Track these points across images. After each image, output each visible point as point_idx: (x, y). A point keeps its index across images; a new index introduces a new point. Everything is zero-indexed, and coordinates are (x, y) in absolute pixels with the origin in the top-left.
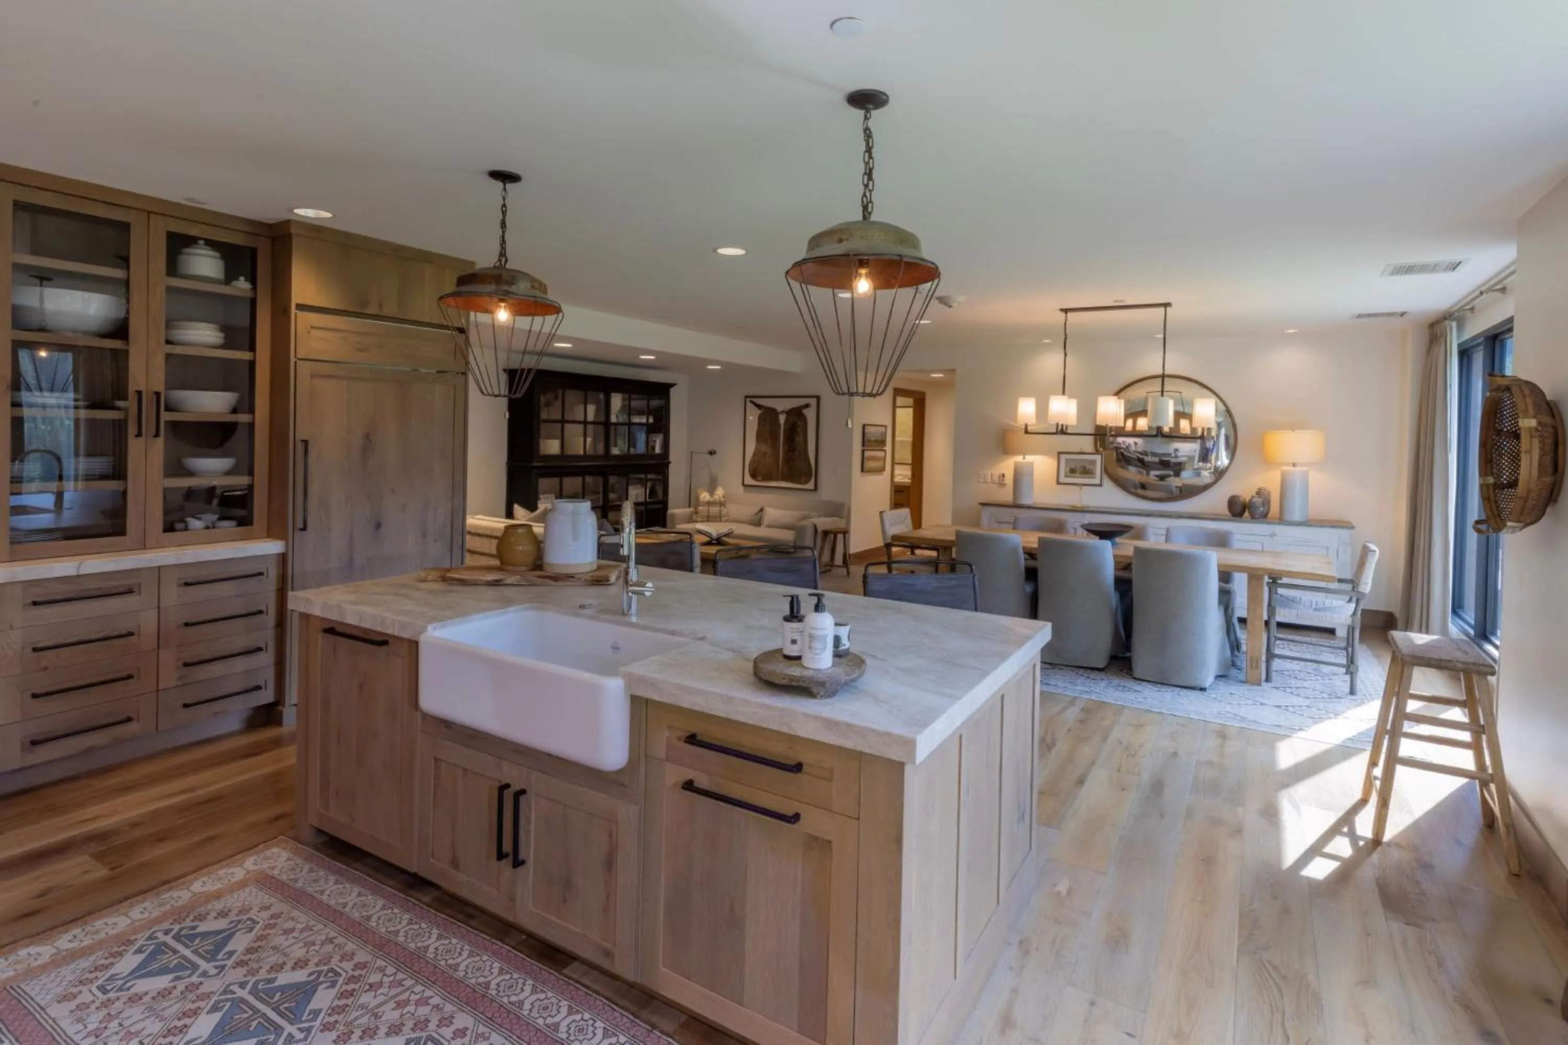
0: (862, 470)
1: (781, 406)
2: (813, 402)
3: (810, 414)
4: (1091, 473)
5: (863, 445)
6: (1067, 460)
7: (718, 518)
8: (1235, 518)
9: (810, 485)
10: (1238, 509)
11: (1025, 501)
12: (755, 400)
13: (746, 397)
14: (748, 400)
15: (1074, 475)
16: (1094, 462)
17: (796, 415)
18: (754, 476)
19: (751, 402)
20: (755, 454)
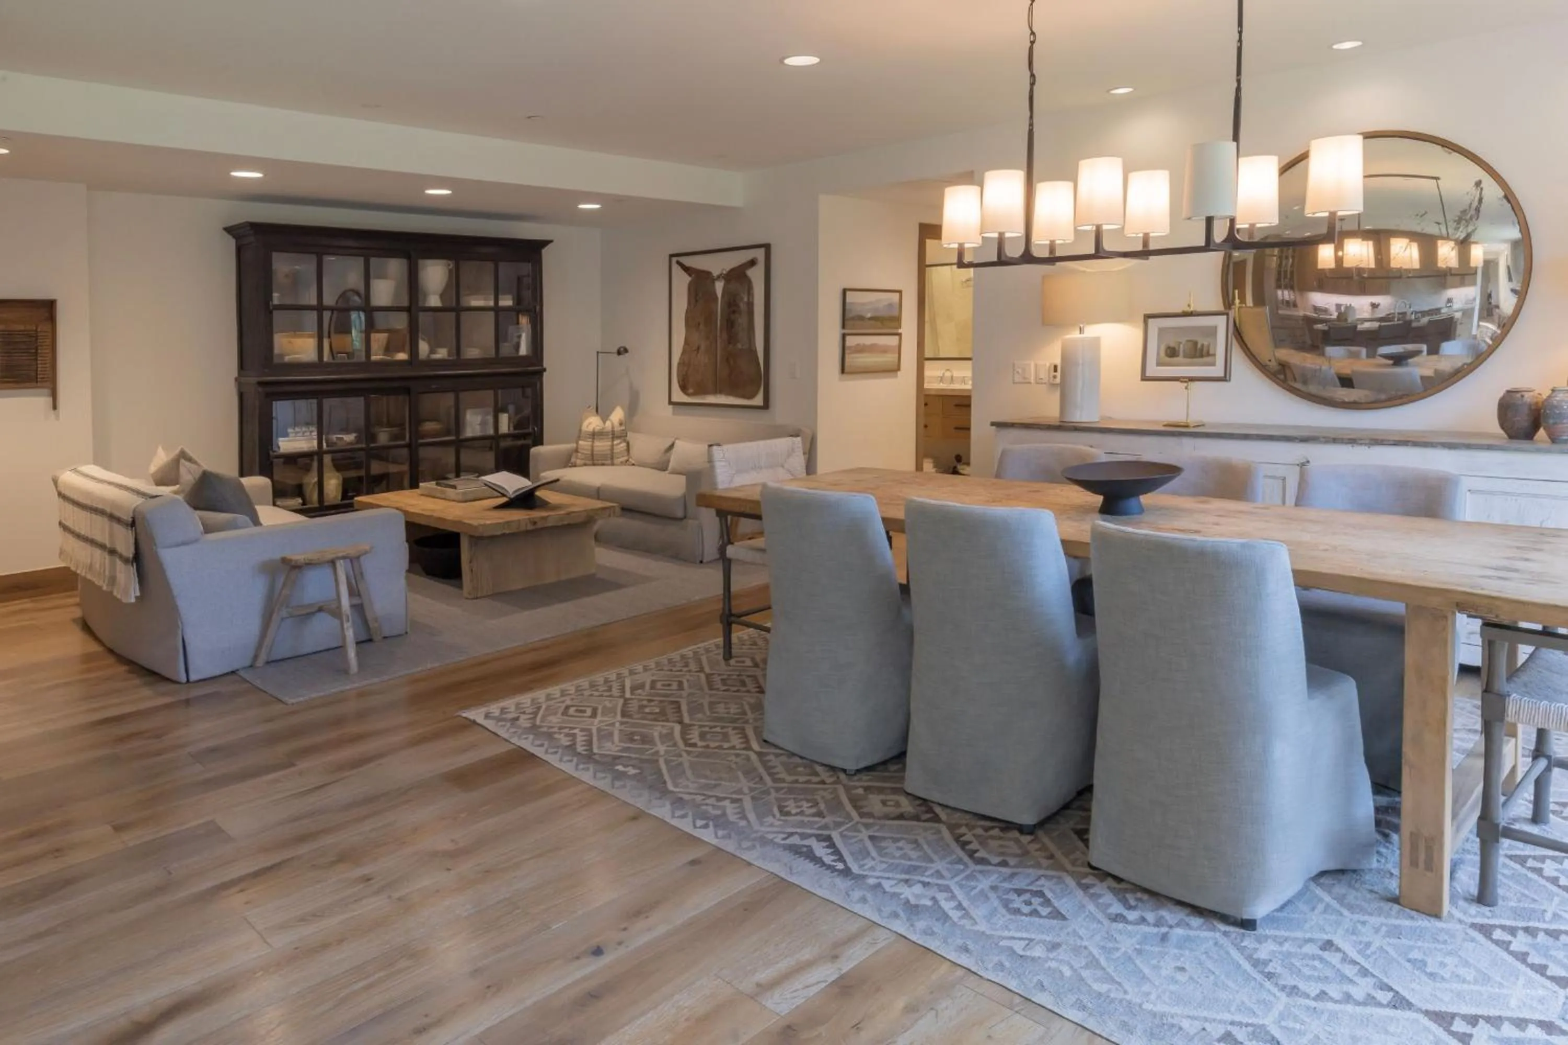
0: (843, 371)
1: (717, 265)
2: (760, 254)
3: (756, 275)
4: (1208, 354)
5: (844, 327)
6: (1162, 331)
7: (608, 459)
8: (1516, 444)
9: (758, 400)
10: (1522, 420)
11: (1081, 416)
12: (683, 260)
13: (672, 256)
14: (674, 259)
15: (1175, 360)
16: (1213, 331)
17: (738, 276)
18: (684, 388)
19: (678, 263)
20: (684, 352)
